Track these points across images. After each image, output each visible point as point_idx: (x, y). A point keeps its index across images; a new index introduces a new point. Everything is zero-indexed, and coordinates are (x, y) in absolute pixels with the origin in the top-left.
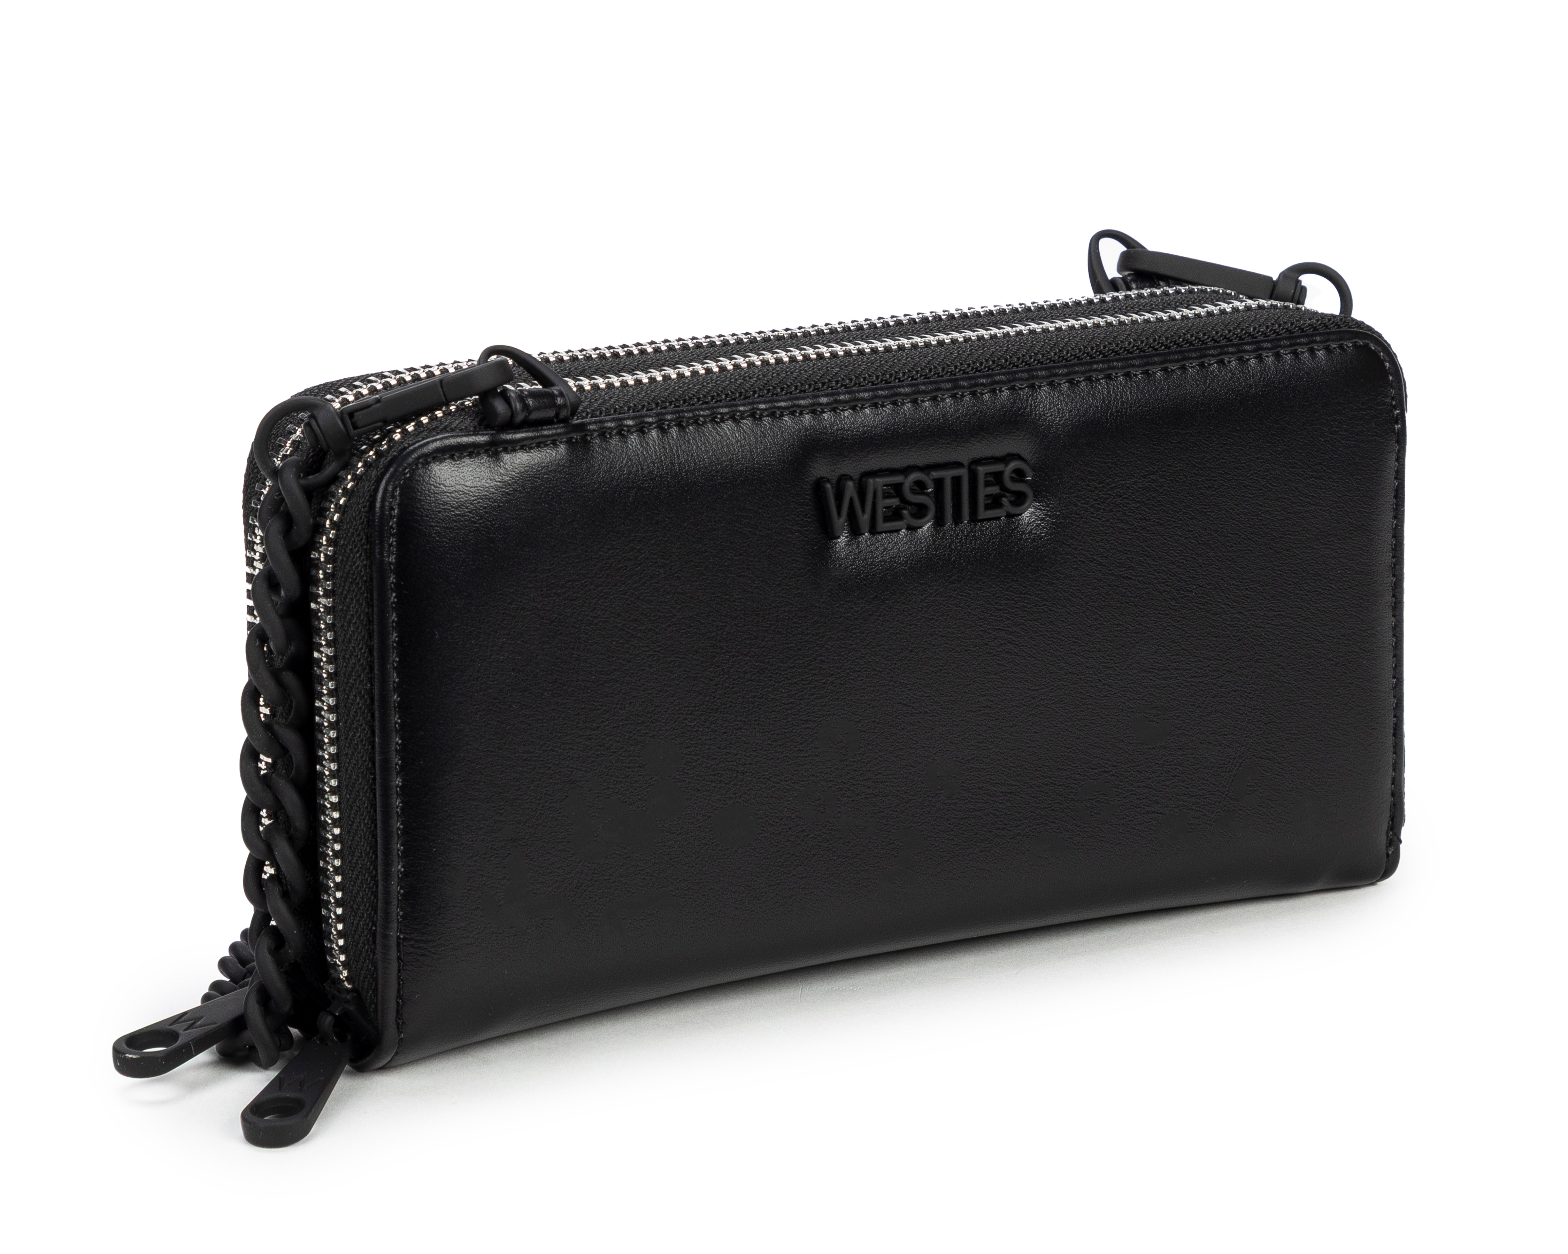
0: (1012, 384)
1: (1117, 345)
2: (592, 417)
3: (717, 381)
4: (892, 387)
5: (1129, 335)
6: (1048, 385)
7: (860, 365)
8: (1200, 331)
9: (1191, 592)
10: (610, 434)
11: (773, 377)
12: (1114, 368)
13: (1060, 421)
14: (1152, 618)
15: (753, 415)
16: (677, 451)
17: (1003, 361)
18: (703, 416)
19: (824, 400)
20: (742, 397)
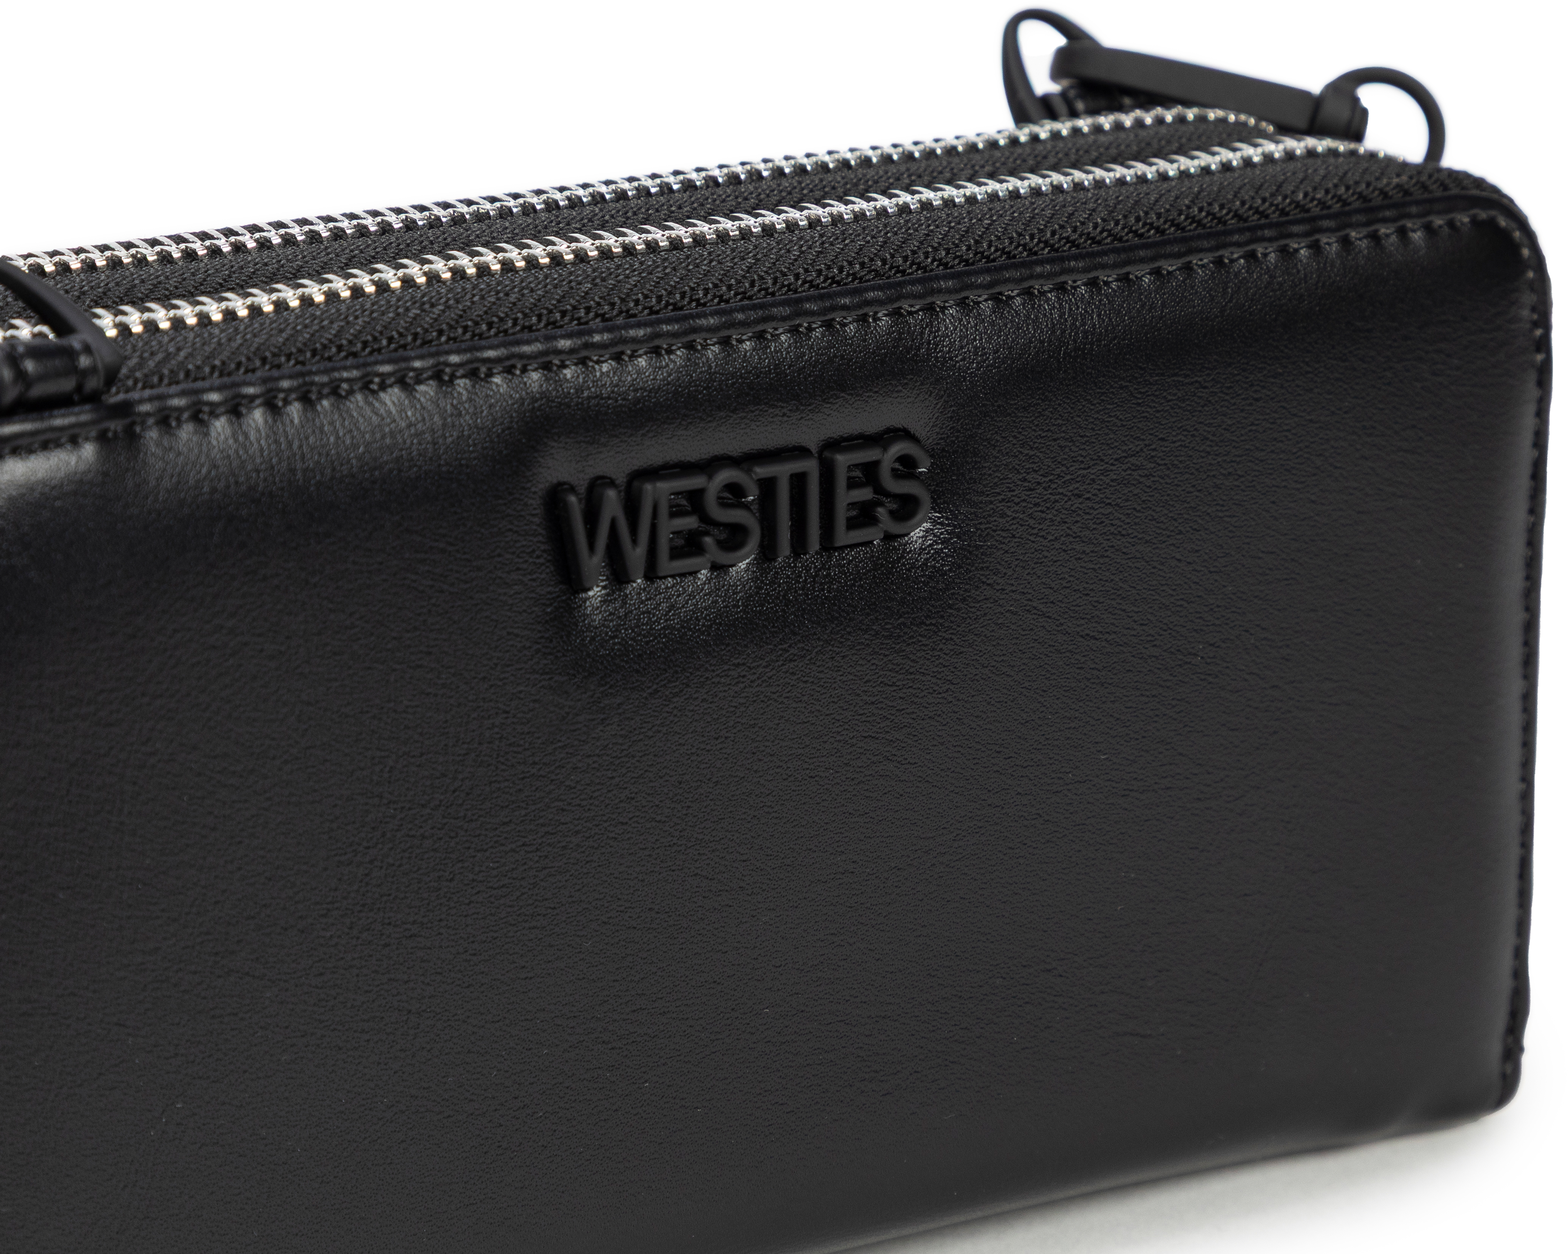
0: (896, 305)
1: (1075, 230)
2: (144, 388)
3: (372, 312)
4: (686, 318)
5: (1094, 210)
6: (957, 305)
7: (627, 277)
8: (1214, 200)
9: (1195, 655)
10: (178, 419)
11: (473, 303)
12: (1071, 271)
13: (978, 369)
14: (1129, 704)
15: (437, 376)
16: (300, 447)
17: (879, 263)
18: (347, 380)
19: (564, 344)
20: (419, 342)
